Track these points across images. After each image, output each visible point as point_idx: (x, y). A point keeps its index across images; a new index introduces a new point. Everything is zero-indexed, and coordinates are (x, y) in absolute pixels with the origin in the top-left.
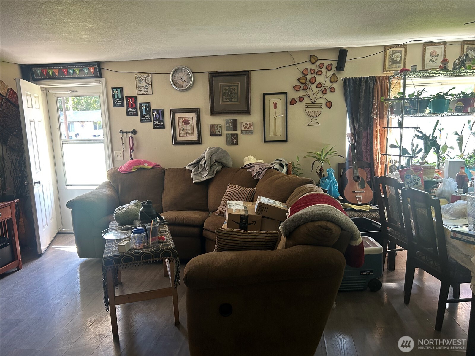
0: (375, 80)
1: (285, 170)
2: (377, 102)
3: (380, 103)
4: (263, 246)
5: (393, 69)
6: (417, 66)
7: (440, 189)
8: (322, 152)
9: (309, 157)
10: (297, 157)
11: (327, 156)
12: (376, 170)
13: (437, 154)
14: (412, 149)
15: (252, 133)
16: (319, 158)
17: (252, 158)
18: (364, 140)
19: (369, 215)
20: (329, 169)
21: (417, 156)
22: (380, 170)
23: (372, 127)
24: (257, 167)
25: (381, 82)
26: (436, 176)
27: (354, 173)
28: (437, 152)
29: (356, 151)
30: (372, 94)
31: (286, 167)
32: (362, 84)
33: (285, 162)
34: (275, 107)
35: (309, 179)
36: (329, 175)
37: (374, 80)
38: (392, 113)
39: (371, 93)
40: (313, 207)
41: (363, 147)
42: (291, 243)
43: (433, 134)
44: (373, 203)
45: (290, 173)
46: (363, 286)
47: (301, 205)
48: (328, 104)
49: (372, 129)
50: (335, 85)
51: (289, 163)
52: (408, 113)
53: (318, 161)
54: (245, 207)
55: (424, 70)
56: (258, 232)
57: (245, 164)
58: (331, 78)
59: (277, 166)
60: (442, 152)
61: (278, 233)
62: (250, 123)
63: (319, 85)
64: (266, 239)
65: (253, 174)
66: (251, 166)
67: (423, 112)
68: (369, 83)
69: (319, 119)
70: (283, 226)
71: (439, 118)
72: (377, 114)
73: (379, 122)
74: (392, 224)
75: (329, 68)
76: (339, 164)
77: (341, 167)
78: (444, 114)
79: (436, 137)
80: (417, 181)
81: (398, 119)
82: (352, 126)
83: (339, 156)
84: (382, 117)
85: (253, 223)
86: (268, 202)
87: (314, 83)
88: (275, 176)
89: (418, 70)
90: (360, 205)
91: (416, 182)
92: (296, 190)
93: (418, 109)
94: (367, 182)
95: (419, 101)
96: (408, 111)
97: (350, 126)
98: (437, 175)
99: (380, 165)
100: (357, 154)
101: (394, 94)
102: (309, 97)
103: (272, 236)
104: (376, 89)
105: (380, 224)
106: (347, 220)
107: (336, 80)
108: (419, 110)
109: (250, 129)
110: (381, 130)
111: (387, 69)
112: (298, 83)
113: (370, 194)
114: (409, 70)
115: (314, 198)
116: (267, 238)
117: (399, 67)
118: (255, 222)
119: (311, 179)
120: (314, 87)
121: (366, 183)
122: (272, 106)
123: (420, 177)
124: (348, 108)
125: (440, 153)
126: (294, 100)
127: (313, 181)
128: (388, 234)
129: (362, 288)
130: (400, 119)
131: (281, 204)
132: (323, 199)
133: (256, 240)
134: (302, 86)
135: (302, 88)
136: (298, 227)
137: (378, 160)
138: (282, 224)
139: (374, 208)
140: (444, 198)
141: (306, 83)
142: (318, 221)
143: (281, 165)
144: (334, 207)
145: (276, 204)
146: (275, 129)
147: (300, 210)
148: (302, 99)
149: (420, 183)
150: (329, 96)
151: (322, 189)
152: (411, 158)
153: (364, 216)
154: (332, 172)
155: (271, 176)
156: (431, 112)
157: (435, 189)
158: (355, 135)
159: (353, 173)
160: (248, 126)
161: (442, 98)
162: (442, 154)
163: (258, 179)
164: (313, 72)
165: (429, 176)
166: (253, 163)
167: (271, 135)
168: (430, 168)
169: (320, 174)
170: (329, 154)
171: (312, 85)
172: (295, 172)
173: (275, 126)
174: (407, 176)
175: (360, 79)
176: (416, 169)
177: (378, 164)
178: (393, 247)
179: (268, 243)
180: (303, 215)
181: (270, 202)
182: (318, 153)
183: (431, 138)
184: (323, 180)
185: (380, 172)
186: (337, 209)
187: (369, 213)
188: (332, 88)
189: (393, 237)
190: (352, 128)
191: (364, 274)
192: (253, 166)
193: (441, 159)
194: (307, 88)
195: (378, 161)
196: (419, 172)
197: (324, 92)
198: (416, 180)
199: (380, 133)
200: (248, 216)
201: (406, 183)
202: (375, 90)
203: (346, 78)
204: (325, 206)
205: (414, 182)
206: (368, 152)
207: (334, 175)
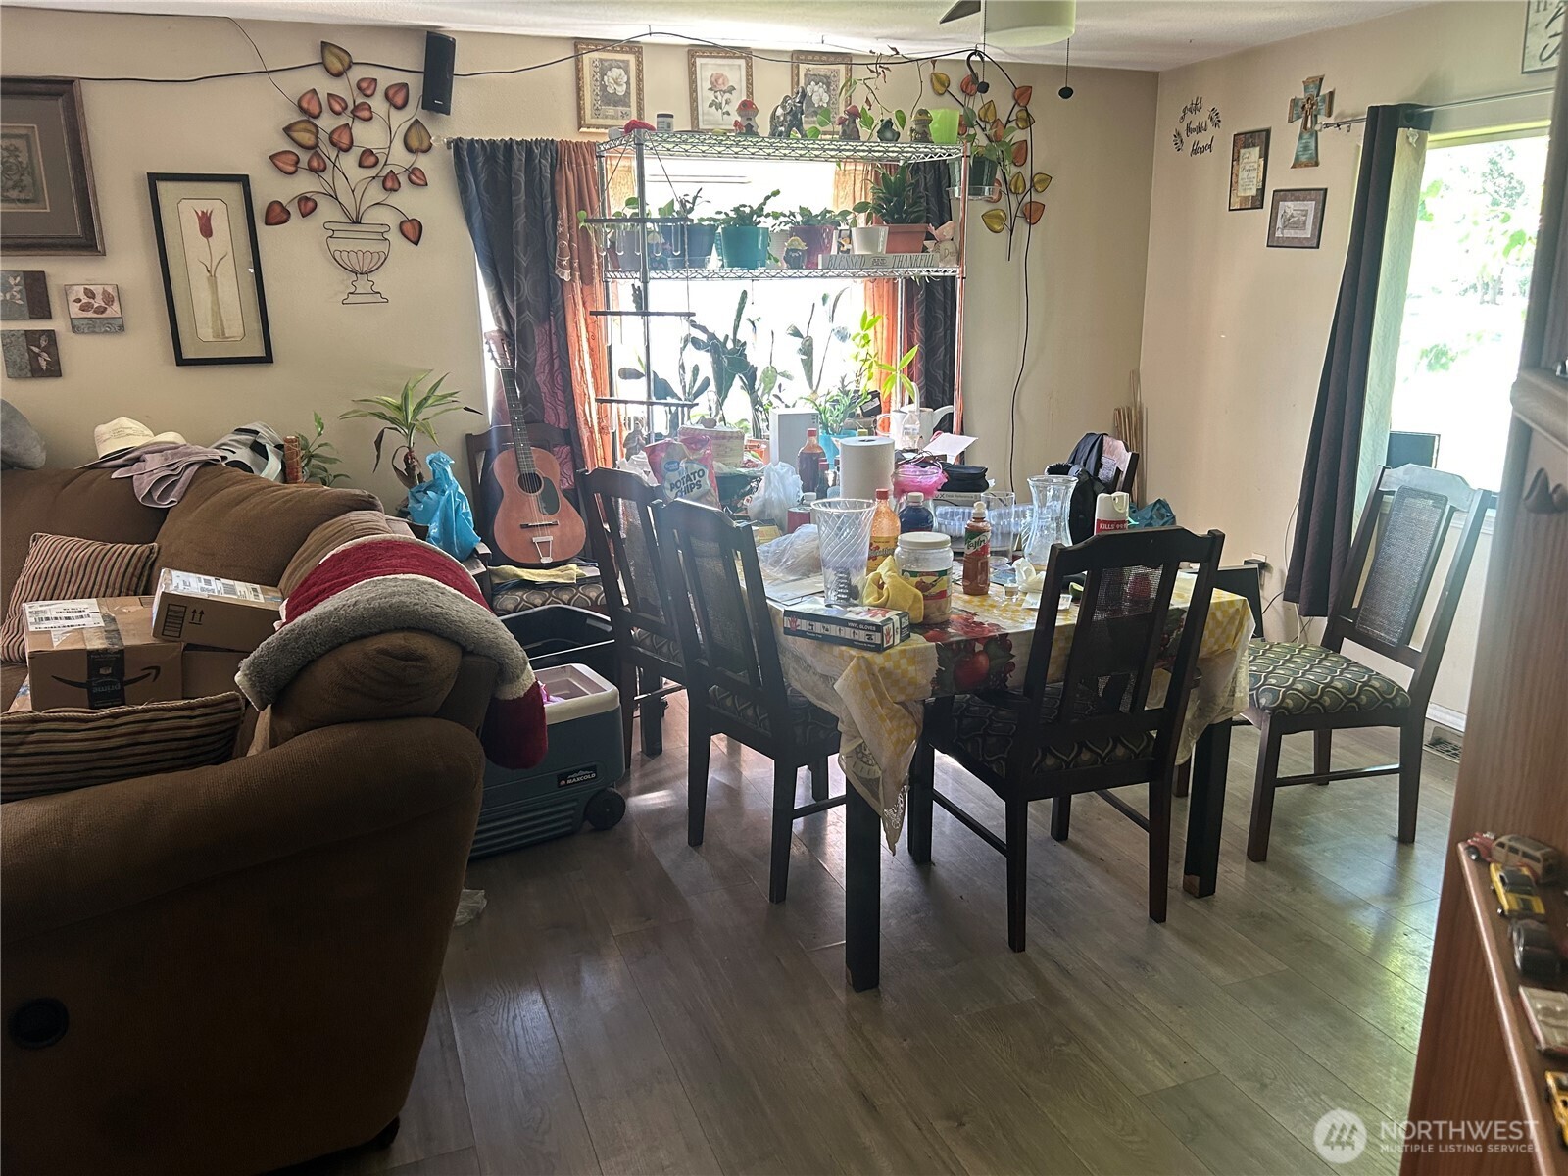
0: (556, 154)
1: (273, 466)
2: (570, 228)
3: (580, 234)
4: (182, 754)
5: (609, 122)
6: (672, 116)
7: (758, 497)
8: (405, 398)
9: (361, 415)
10: (316, 415)
11: (426, 413)
12: (587, 451)
13: (750, 395)
14: (682, 380)
15: (121, 329)
16: (398, 417)
17: (132, 425)
18: (542, 355)
19: (576, 594)
20: (433, 455)
21: (695, 402)
22: (600, 452)
23: (561, 312)
24: (154, 462)
25: (574, 161)
26: (749, 460)
27: (519, 465)
28: (750, 388)
29: (518, 392)
30: (549, 200)
31: (277, 455)
32: (516, 164)
33: (273, 437)
34: (206, 231)
35: (357, 492)
36: (438, 475)
37: (552, 150)
38: (615, 267)
39: (546, 198)
40: (361, 587)
41: (541, 378)
42: (287, 725)
43: (735, 334)
44: (586, 557)
45: (297, 478)
46: (570, 821)
47: (322, 587)
48: (407, 227)
49: (561, 317)
50: (423, 162)
51: (286, 441)
52: (660, 265)
53: (396, 429)
54: (109, 620)
55: (695, 131)
56: (155, 705)
57: (105, 449)
58: (409, 134)
59: (243, 455)
60: (764, 390)
61: (236, 699)
62: (104, 291)
63: (367, 159)
64: (190, 728)
65: (142, 487)
66: (130, 458)
67: (702, 265)
68: (537, 161)
69: (379, 280)
70: (249, 669)
71: (745, 285)
72: (572, 268)
73: (582, 293)
74: (641, 614)
75: (399, 100)
76: (469, 437)
77: (475, 446)
78: (756, 273)
79: (745, 342)
80: (697, 479)
81: (633, 285)
82: (497, 307)
83: (466, 408)
84: (587, 280)
85: (149, 674)
86: (202, 589)
87: (347, 150)
88: (231, 489)
89: (675, 129)
90: (547, 567)
91: (695, 482)
92: (312, 534)
93: (684, 255)
94: (565, 492)
95: (686, 227)
96: (657, 259)
97: (493, 308)
98: (752, 459)
99: (597, 436)
100: (525, 400)
101: (617, 203)
102: (337, 199)
103: (216, 711)
104: (561, 185)
105: (608, 619)
106: (480, 618)
107: (425, 146)
108: (687, 257)
109: (109, 313)
110: (589, 321)
111: (589, 119)
112: (285, 145)
113: (576, 527)
114: (651, 129)
115: (367, 559)
116: (194, 722)
117: (624, 115)
118: (154, 672)
119: (366, 493)
120: (348, 162)
121: (560, 496)
122: (192, 227)
123: (706, 466)
124: (478, 244)
125: (760, 393)
126: (278, 209)
127: (374, 498)
128: (633, 647)
129: (569, 828)
130: (638, 284)
131: (259, 590)
132: (401, 557)
133: (146, 737)
134: (304, 157)
135: (303, 163)
136: (308, 664)
137: (589, 420)
138: (245, 663)
139: (593, 572)
140: (770, 522)
141: (317, 145)
142: (376, 634)
143: (258, 449)
144: (436, 582)
145: (235, 594)
146: (217, 313)
147: (315, 605)
148: (310, 204)
149: (707, 483)
150: (409, 201)
151: (410, 525)
152: (680, 408)
153: (563, 600)
154: (445, 465)
155: (217, 492)
156: (723, 266)
157: (748, 497)
158: (513, 338)
159: (516, 466)
160: (98, 302)
161: (747, 222)
162: (763, 395)
163: (164, 504)
164: (337, 107)
165: (729, 460)
166: (138, 445)
167: (201, 336)
168: (731, 437)
169: (409, 476)
170: (430, 402)
171: (341, 153)
172: (314, 471)
173: (216, 302)
174: (669, 463)
175: (508, 146)
176: (693, 440)
177: (592, 433)
178: (652, 685)
179: (200, 741)
180: (320, 619)
181: (213, 586)
182: (390, 399)
183: (730, 345)
184: (417, 495)
185: (599, 457)
186: (447, 588)
187: (577, 589)
188: (417, 173)
189: (648, 653)
190: (500, 314)
191: (569, 782)
192: (138, 459)
193: (761, 408)
194: (322, 167)
195: (591, 421)
196: (700, 449)
197: (389, 184)
198: (693, 474)
199: (587, 331)
200: (121, 652)
201: (667, 485)
202: (557, 188)
203: (460, 139)
204: (403, 580)
205: (689, 483)
206: (559, 393)
207: (454, 476)
